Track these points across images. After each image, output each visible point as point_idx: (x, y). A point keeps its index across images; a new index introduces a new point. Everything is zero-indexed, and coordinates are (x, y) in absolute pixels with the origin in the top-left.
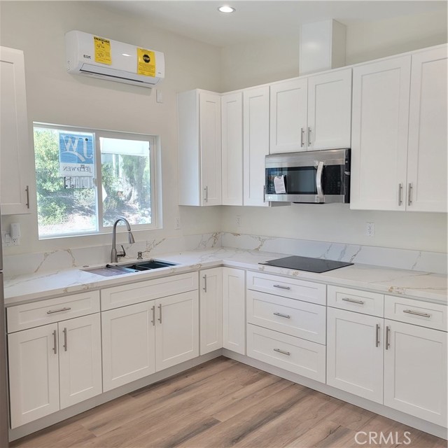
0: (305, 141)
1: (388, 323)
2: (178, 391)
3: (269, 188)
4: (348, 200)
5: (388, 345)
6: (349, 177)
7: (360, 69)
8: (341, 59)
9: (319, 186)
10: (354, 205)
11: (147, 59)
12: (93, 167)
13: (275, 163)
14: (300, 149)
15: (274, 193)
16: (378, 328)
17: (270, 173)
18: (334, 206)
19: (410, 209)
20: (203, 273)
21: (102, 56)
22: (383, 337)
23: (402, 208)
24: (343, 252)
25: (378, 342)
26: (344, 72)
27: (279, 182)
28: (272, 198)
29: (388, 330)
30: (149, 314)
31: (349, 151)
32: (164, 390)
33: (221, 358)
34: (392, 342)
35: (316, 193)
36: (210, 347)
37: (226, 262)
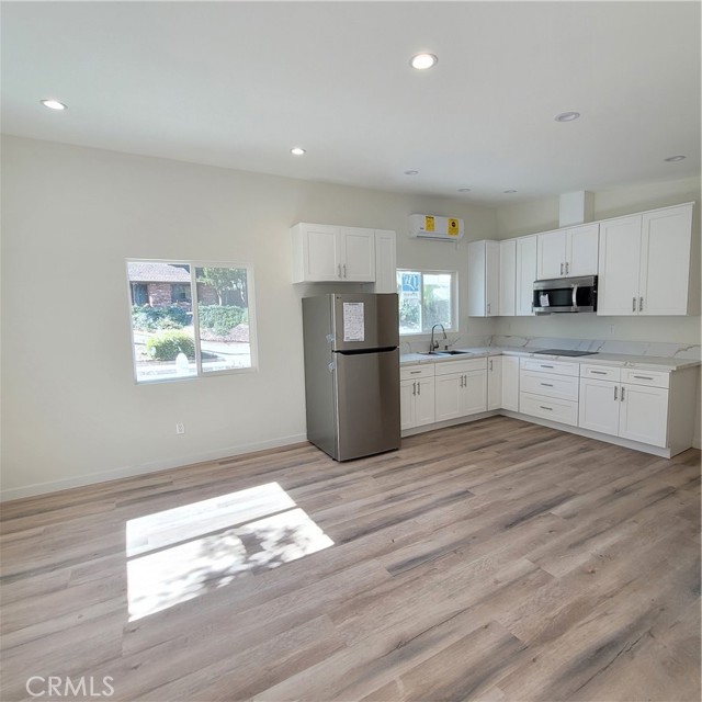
0: (564, 271)
1: (623, 385)
2: (477, 428)
3: (537, 303)
4: (595, 310)
5: (623, 399)
6: (596, 294)
7: (604, 224)
8: (590, 217)
9: (574, 300)
10: (599, 313)
11: (454, 224)
12: (419, 293)
13: (541, 287)
14: (559, 276)
15: (540, 306)
16: (616, 388)
17: (537, 294)
18: (585, 315)
19: (640, 314)
20: (490, 359)
21: (430, 226)
22: (620, 394)
23: (635, 314)
24: (591, 346)
25: (616, 398)
26: (593, 226)
27: (544, 300)
28: (537, 309)
29: (623, 389)
30: (459, 382)
31: (596, 277)
32: (468, 427)
33: (499, 416)
34: (625, 397)
35: (572, 305)
36: (493, 406)
37: (505, 352)
